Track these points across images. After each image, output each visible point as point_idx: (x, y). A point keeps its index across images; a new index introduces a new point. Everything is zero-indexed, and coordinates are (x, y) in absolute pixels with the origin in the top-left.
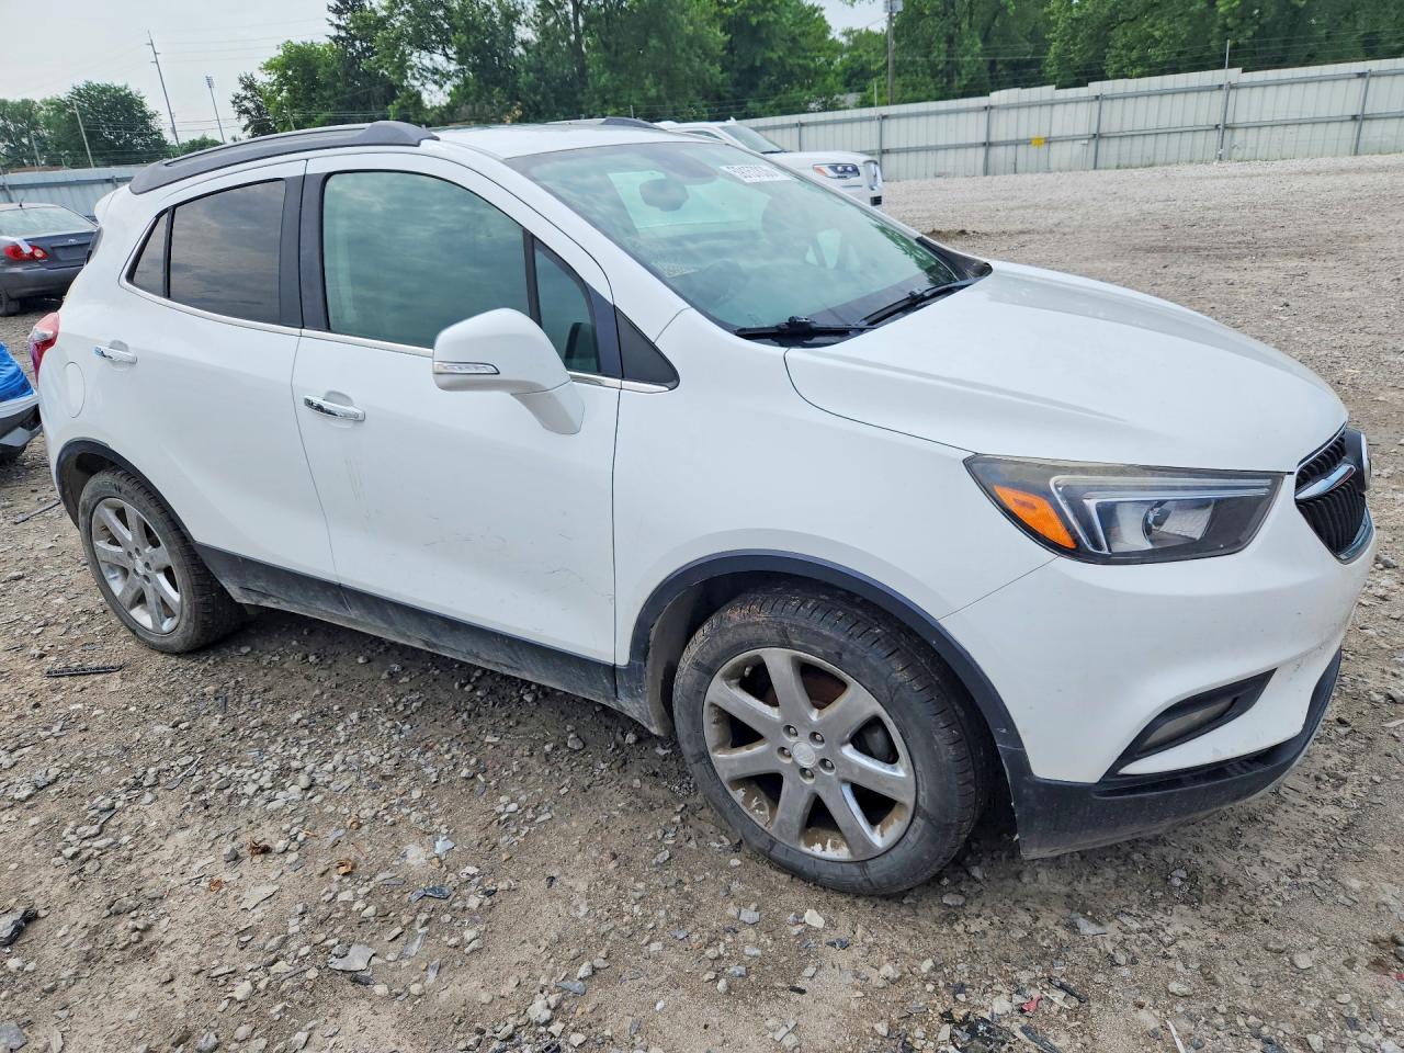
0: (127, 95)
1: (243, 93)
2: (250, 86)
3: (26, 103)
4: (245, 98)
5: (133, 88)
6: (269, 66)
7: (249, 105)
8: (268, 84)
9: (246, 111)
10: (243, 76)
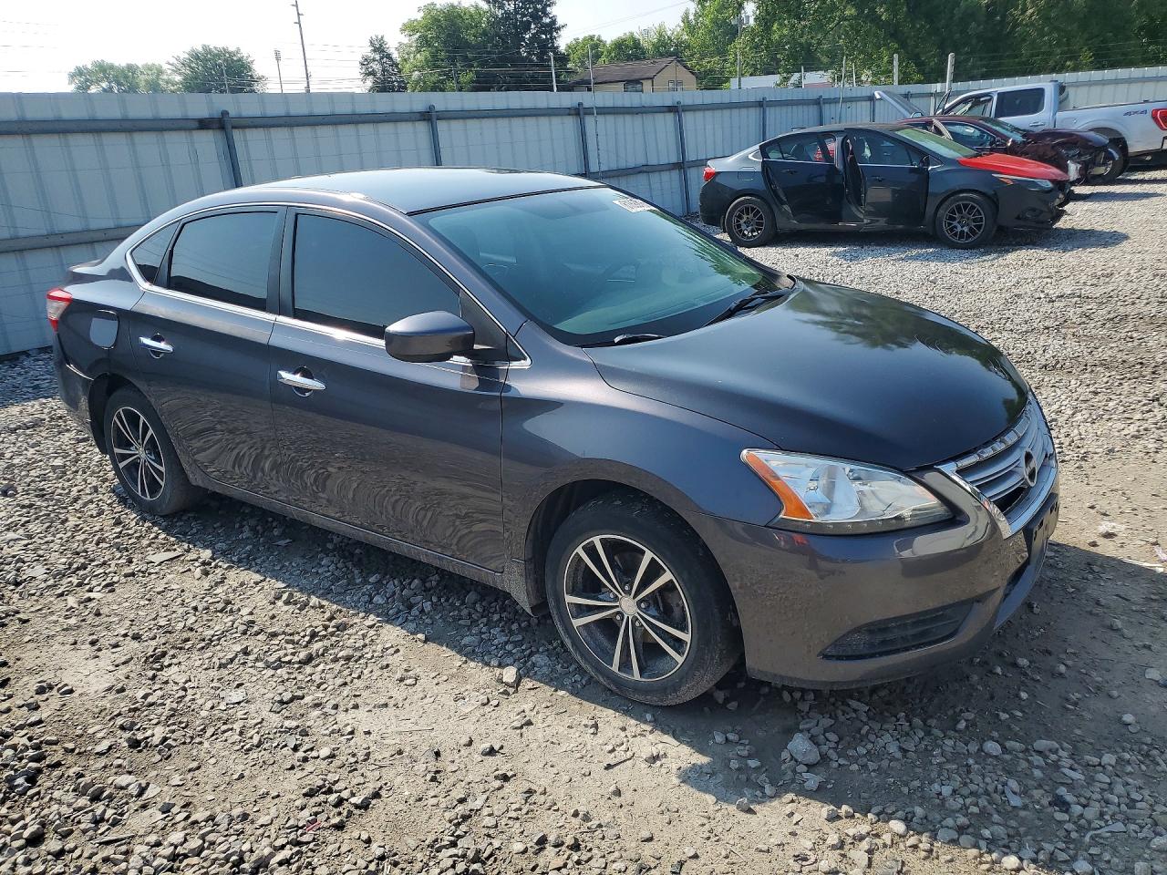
0: (239, 60)
1: (372, 55)
2: (379, 47)
3: (131, 68)
4: (374, 60)
5: (244, 53)
6: (409, 28)
7: (376, 66)
8: (406, 46)
9: (373, 73)
10: (374, 37)
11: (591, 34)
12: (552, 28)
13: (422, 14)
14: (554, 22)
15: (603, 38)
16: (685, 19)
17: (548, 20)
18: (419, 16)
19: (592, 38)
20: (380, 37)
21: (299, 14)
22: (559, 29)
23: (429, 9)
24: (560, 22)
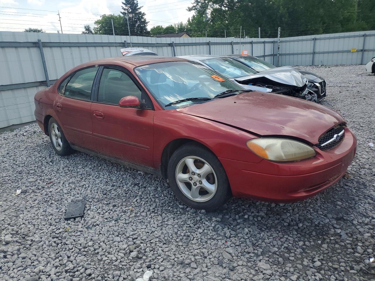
11: (159, 25)
12: (145, 22)
13: (102, 18)
14: (145, 21)
15: (163, 27)
16: (189, 21)
17: (143, 20)
18: (100, 19)
19: (159, 26)
20: (88, 26)
21: (60, 18)
22: (147, 23)
23: (104, 17)
24: (147, 21)
